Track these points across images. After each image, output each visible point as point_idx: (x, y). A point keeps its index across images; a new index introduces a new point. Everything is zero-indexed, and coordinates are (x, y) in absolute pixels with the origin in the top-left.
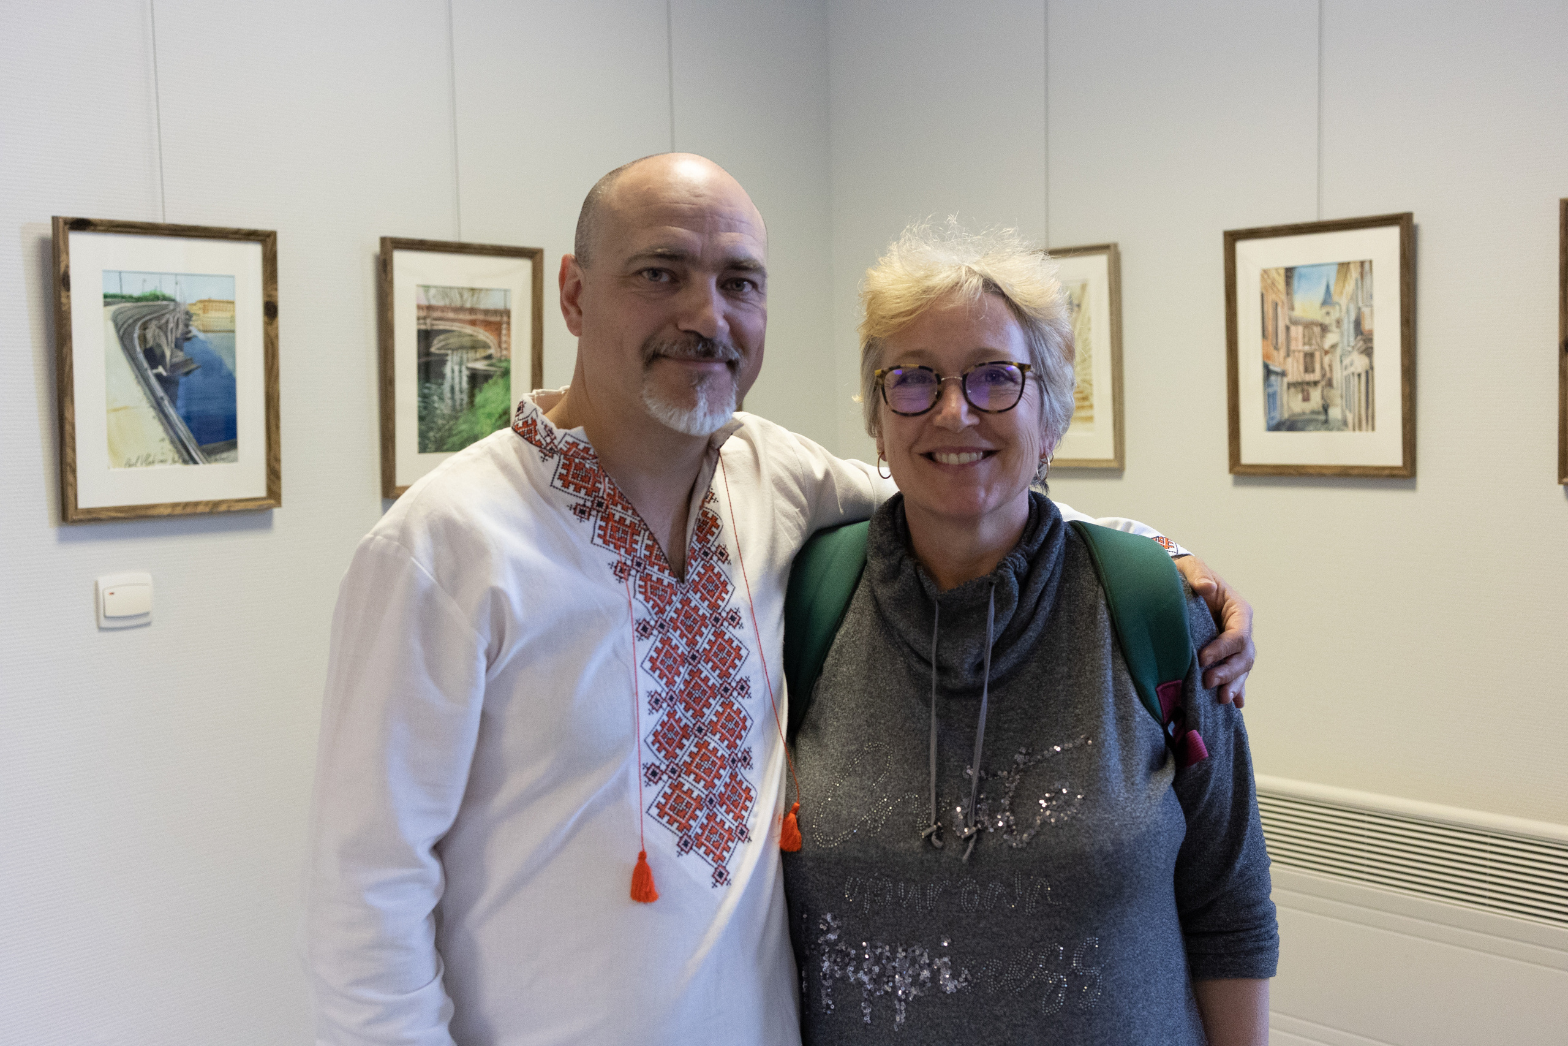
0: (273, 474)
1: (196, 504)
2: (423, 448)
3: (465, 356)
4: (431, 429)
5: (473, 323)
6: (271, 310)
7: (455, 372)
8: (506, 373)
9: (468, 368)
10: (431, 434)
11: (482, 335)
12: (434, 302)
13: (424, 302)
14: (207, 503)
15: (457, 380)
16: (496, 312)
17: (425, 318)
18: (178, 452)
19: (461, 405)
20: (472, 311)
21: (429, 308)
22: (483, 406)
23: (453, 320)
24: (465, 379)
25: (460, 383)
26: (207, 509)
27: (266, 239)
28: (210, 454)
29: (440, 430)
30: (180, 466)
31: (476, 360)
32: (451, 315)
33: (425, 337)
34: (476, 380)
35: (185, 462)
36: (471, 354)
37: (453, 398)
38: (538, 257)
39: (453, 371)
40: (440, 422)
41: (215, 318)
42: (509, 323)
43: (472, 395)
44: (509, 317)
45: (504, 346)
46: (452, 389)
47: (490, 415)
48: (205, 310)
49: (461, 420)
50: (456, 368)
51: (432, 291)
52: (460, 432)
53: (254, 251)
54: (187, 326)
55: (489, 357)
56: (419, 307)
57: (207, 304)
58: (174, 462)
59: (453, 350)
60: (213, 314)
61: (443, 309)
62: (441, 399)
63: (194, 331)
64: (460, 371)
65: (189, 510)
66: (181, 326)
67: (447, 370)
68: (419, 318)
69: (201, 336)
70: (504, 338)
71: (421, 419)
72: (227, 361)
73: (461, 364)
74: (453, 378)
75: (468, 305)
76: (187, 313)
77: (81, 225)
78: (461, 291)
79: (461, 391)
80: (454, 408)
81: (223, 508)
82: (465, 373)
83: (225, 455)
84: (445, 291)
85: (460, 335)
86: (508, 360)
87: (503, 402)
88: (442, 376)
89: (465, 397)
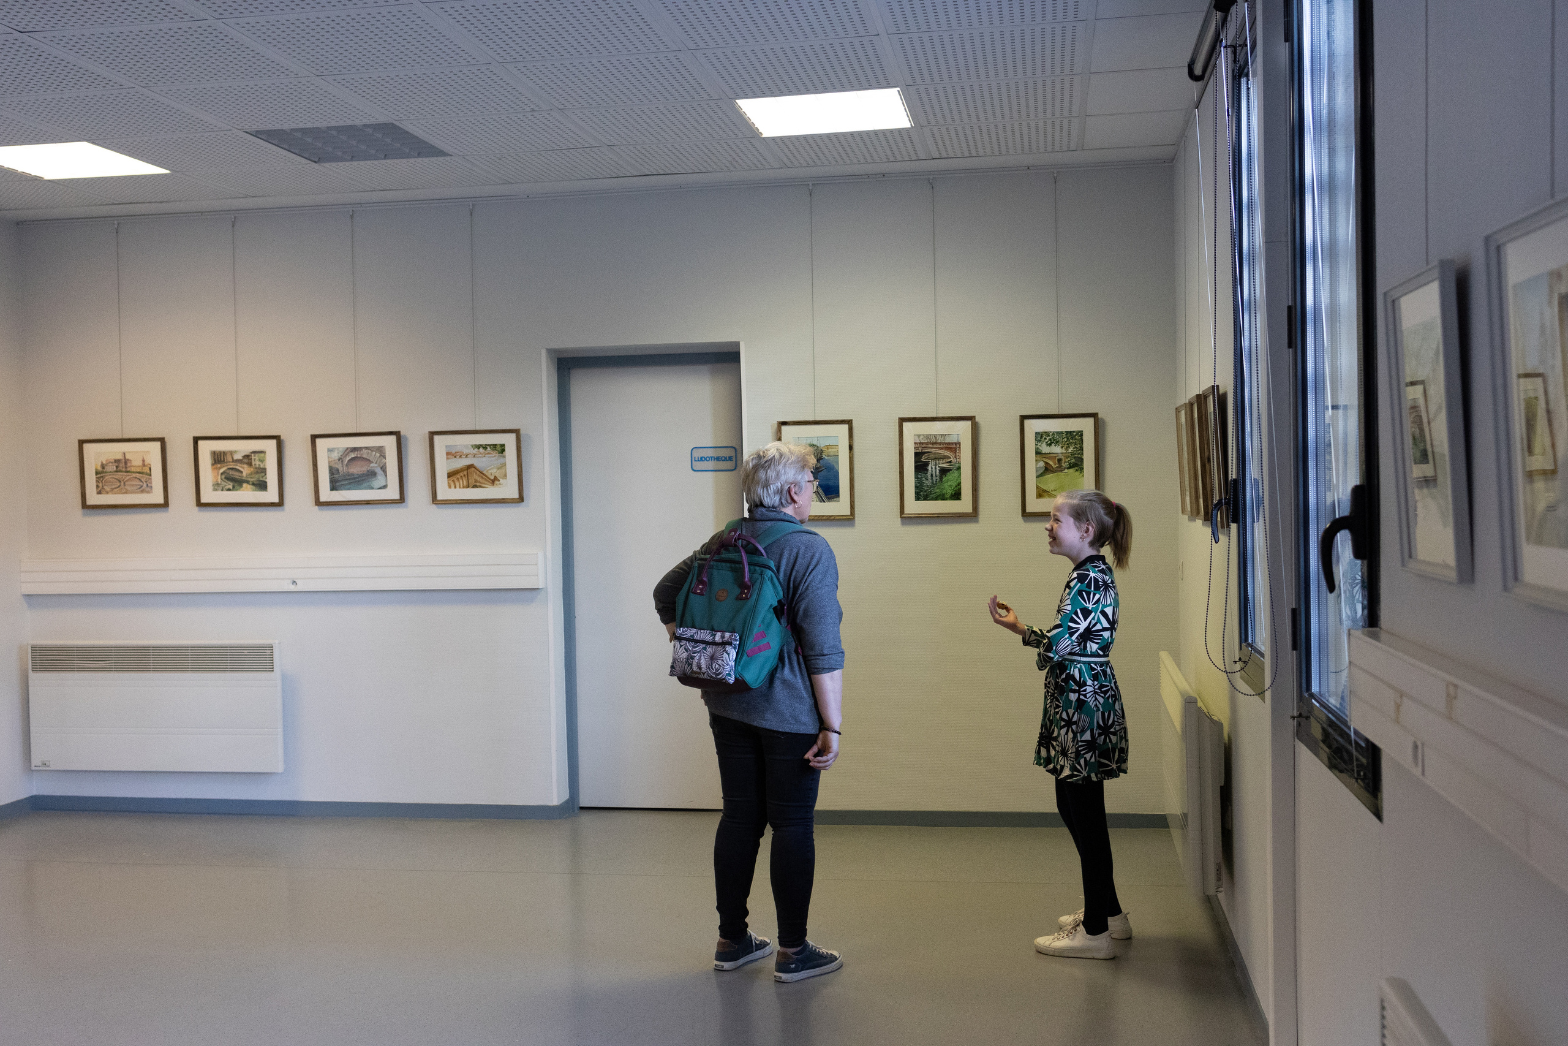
0: (852, 507)
1: (823, 516)
2: (918, 498)
3: (938, 462)
4: (922, 491)
5: (942, 448)
6: (851, 448)
7: (933, 468)
8: (959, 468)
9: (939, 467)
10: (922, 493)
11: (947, 453)
12: (922, 441)
13: (918, 441)
14: (827, 516)
15: (934, 472)
16: (952, 444)
17: (918, 447)
18: (818, 498)
19: (936, 481)
20: (940, 443)
21: (921, 443)
22: (947, 482)
23: (932, 448)
24: (938, 471)
25: (936, 473)
26: (826, 518)
27: (849, 422)
28: (829, 499)
29: (925, 491)
30: (818, 503)
31: (943, 463)
32: (930, 446)
33: (918, 455)
34: (944, 471)
35: (821, 502)
36: (941, 461)
37: (932, 479)
38: (973, 419)
39: (932, 468)
40: (926, 488)
41: (831, 451)
42: (960, 448)
43: (941, 478)
44: (960, 445)
45: (957, 457)
46: (932, 475)
47: (950, 486)
48: (828, 449)
49: (936, 488)
50: (934, 467)
51: (922, 437)
52: (936, 493)
53: (846, 427)
54: (821, 454)
55: (950, 462)
56: (915, 443)
57: (828, 447)
58: (817, 501)
59: (932, 460)
60: (830, 450)
61: (926, 443)
62: (927, 479)
63: (824, 456)
64: (935, 468)
65: (820, 518)
66: (819, 454)
67: (929, 468)
68: (915, 448)
69: (826, 458)
70: (957, 454)
71: (916, 487)
72: (836, 466)
73: (936, 465)
74: (932, 471)
75: (939, 441)
76: (821, 450)
77: (784, 423)
78: (935, 436)
79: (936, 476)
80: (932, 482)
81: (832, 518)
82: (938, 468)
83: (835, 499)
84: (928, 436)
85: (935, 453)
86: (959, 463)
87: (957, 480)
88: (927, 470)
89: (938, 478)
